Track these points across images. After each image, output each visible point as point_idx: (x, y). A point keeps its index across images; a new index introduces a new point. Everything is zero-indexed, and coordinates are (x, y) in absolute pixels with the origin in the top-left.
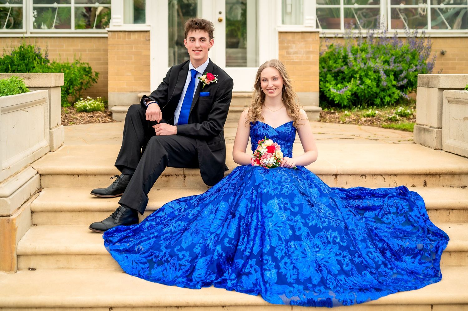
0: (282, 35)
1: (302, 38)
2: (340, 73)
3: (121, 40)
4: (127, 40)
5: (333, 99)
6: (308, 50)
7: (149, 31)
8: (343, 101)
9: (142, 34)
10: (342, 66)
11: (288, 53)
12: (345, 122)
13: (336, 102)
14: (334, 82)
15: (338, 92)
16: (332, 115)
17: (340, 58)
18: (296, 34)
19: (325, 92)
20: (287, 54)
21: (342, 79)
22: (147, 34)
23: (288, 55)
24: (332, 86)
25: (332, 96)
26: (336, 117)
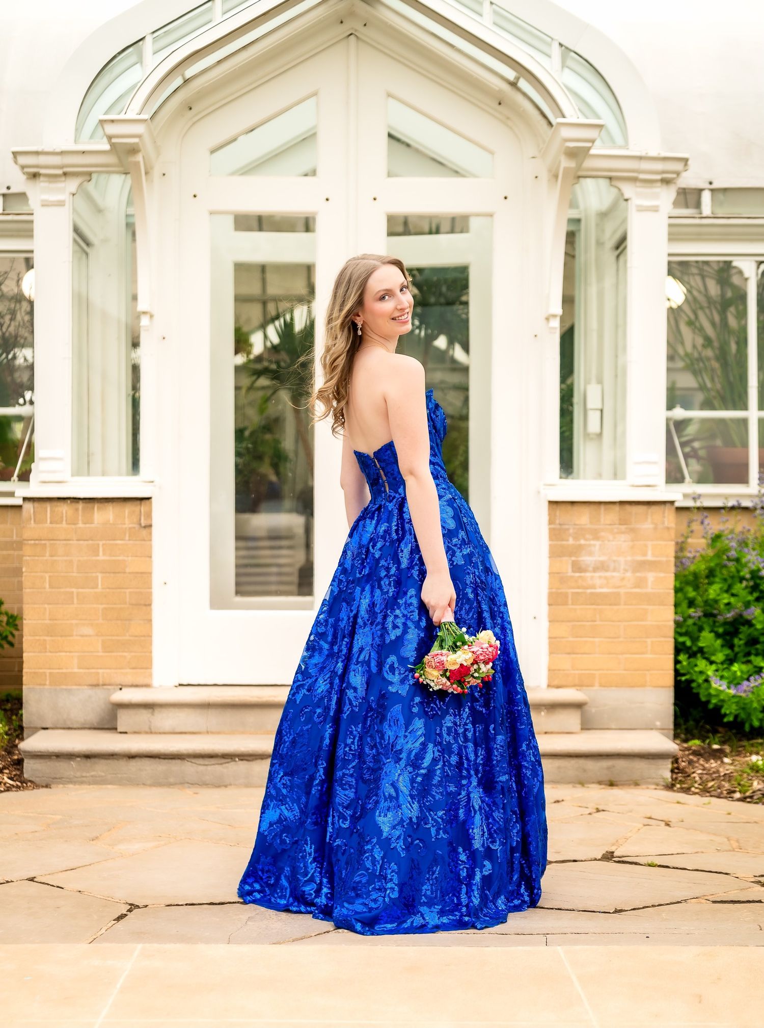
0: (559, 511)
1: (623, 522)
2: (743, 625)
3: (64, 525)
4: (81, 525)
5: (718, 708)
6: (640, 558)
7: (149, 498)
8: (749, 715)
9: (128, 509)
10: (747, 605)
11: (578, 567)
12: (748, 794)
13: (726, 720)
14: (720, 657)
15: (732, 692)
16: (713, 764)
17: (742, 579)
18: (602, 507)
19: (694, 685)
20: (573, 571)
21: (746, 644)
22: (144, 507)
23: (577, 574)
24: (714, 667)
25: (714, 701)
26: (722, 771)
